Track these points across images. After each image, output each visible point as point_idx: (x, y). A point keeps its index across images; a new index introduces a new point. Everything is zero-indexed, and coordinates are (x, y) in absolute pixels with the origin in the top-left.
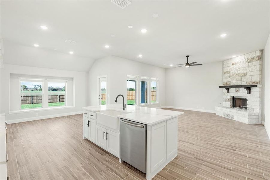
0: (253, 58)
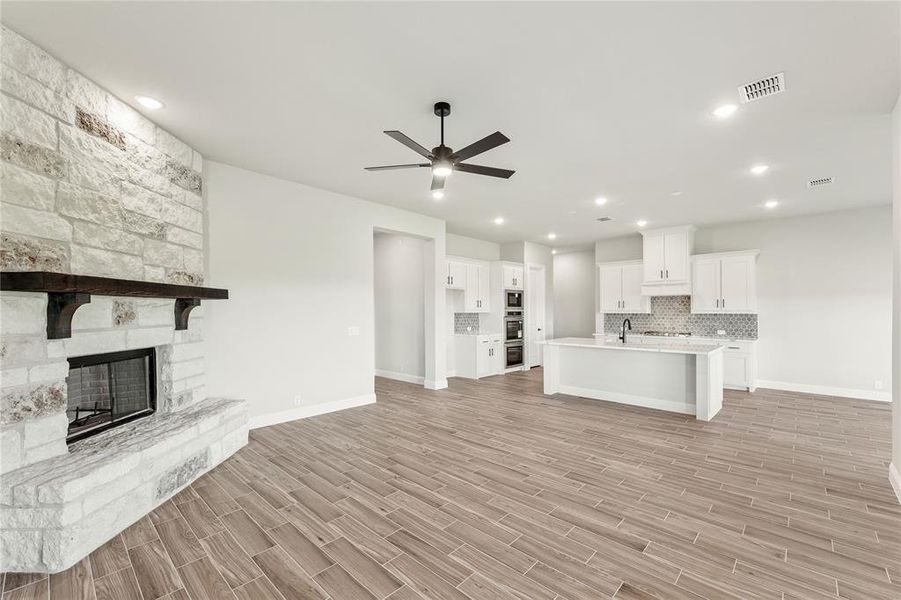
0: (184, 171)
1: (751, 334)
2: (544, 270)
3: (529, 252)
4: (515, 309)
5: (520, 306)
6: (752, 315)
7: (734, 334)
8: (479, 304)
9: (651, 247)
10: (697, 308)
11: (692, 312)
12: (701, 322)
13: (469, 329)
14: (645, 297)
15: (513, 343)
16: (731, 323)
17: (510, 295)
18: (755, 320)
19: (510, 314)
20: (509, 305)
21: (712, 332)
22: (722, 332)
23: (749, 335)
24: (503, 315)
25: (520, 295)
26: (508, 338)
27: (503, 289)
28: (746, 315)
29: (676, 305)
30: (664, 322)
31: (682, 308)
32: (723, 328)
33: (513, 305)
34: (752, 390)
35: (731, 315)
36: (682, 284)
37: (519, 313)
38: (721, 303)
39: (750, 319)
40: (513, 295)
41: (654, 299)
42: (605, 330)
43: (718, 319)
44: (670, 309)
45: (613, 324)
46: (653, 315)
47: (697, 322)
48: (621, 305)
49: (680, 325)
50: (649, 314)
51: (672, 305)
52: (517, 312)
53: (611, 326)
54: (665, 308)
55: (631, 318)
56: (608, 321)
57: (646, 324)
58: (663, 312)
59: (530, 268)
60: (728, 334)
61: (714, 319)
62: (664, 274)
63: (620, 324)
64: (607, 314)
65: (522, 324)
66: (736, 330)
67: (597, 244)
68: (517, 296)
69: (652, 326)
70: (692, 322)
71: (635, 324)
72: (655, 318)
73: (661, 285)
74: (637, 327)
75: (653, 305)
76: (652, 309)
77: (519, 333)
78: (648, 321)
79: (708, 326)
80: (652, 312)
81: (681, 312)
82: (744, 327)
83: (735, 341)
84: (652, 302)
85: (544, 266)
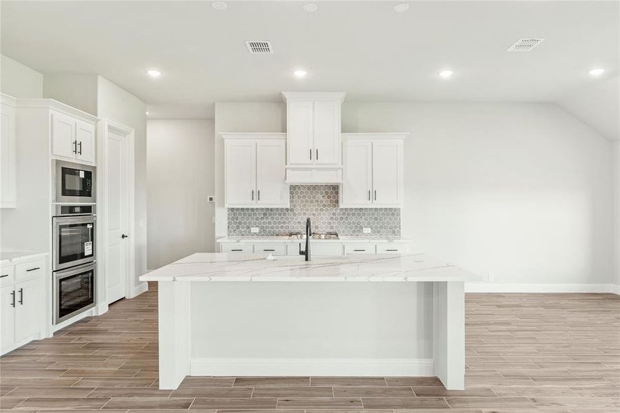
2: (132, 134)
4: (78, 202)
5: (89, 194)
6: (395, 209)
7: (379, 232)
15: (74, 268)
16: (376, 219)
17: (67, 172)
18: (398, 214)
19: (66, 209)
20: (65, 192)
21: (357, 231)
22: (367, 230)
23: (394, 232)
25: (88, 175)
26: (63, 259)
27: (52, 159)
28: (391, 209)
29: (319, 197)
32: (369, 225)
33: (72, 193)
36: (336, 169)
37: (87, 210)
38: (372, 195)
39: (393, 213)
40: (74, 172)
41: (293, 188)
42: (229, 232)
43: (364, 214)
44: (312, 202)
45: (240, 223)
46: (292, 210)
47: (342, 218)
48: (256, 195)
49: (324, 223)
50: (287, 209)
51: (314, 197)
52: (81, 207)
53: (238, 227)
54: (307, 201)
55: (265, 214)
56: (233, 219)
57: (284, 223)
58: (305, 206)
59: (110, 128)
60: (374, 232)
61: (359, 214)
62: (314, 154)
63: (250, 223)
64: (232, 209)
65: (92, 229)
66: (381, 227)
67: (216, 105)
68: (82, 175)
69: (292, 224)
70: (336, 219)
71: (270, 223)
72: (295, 214)
73: (311, 169)
74: (273, 228)
75: (292, 197)
76: (291, 202)
77: (86, 247)
78: (287, 219)
79: (354, 223)
80: (289, 207)
81: (324, 206)
82: (388, 223)
83: (395, 241)
84: (291, 193)
85: (134, 129)
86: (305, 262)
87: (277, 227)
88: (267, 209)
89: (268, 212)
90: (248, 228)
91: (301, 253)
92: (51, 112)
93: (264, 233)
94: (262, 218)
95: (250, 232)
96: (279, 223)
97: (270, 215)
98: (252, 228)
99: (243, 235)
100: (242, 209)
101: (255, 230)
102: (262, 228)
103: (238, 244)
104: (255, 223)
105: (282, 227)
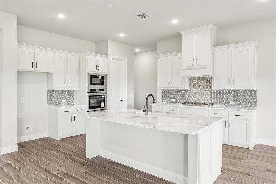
1: (252, 104)
2: (126, 60)
3: (111, 47)
4: (98, 87)
5: (103, 84)
6: (253, 90)
7: (241, 104)
8: (67, 83)
9: (187, 42)
10: (216, 86)
11: (213, 88)
12: (220, 95)
13: (63, 101)
14: (184, 77)
16: (239, 96)
17: (93, 77)
18: (255, 94)
19: (92, 90)
20: (92, 84)
21: (226, 102)
22: (233, 103)
23: (251, 105)
24: (87, 91)
25: (103, 78)
26: (91, 108)
27: (87, 72)
28: (249, 90)
29: (204, 83)
30: (198, 96)
31: (208, 85)
32: (234, 100)
33: (95, 84)
34: (251, 148)
35: (239, 90)
36: (205, 68)
37: (102, 90)
38: (231, 81)
39: (252, 93)
40: (96, 77)
41: (191, 79)
42: (162, 100)
43: (231, 93)
44: (200, 86)
45: (167, 97)
46: (190, 90)
47: (217, 95)
48: (170, 83)
49: (207, 98)
50: (188, 90)
51: (202, 84)
52: (99, 89)
53: (166, 99)
54: (198, 86)
55: (177, 93)
56: (164, 94)
57: (186, 97)
58: (196, 88)
59: (114, 59)
60: (237, 104)
61: (228, 93)
62: (195, 61)
63: (171, 97)
64: (164, 90)
65: (105, 97)
66: (243, 101)
67: (158, 43)
68: (100, 77)
69: (190, 98)
70: (214, 96)
71: (180, 97)
72: (191, 93)
73: (191, 69)
74: (181, 99)
75: (190, 84)
76: (190, 86)
77: (101, 104)
78: (188, 95)
79: (224, 98)
80: (189, 89)
81: (207, 88)
82: (247, 99)
83: (241, 110)
84: (190, 82)
85: (126, 58)
86: (145, 116)
87: (183, 99)
88: (179, 90)
89: (179, 92)
90: (170, 99)
91: (144, 111)
92: (87, 56)
93: (177, 102)
94: (176, 94)
95: (171, 101)
96: (184, 97)
97: (180, 93)
98: (172, 99)
99: (168, 102)
100: (168, 90)
101: (173, 100)
102: (176, 99)
103: (158, 106)
104: (173, 97)
105: (185, 99)
